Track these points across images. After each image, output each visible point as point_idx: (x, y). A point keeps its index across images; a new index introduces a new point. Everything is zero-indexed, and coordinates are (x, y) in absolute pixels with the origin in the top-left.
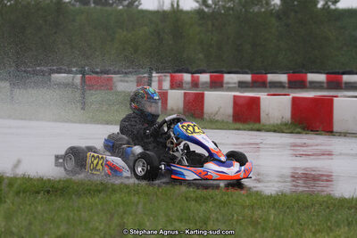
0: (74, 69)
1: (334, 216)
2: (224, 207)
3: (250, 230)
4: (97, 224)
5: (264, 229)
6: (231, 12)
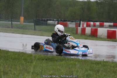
0: (55, 20)
2: (104, 66)
3: (113, 74)
4: (63, 71)
6: (107, 2)
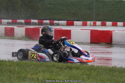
1: (39, 69)
5: (14, 74)
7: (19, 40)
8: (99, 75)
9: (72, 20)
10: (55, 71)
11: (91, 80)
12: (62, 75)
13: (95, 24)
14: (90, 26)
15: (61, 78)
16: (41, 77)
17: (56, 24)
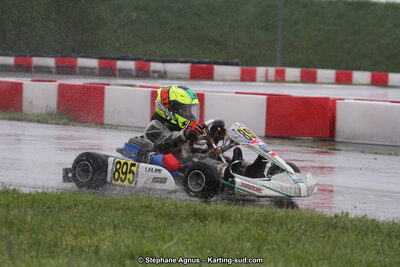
1: (99, 217)
5: (20, 231)
7: (38, 122)
8: (291, 243)
9: (207, 60)
10: (153, 225)
11: (266, 258)
12: (175, 240)
13: (280, 77)
14: (267, 81)
15: (170, 248)
16: (107, 243)
17: (156, 75)
